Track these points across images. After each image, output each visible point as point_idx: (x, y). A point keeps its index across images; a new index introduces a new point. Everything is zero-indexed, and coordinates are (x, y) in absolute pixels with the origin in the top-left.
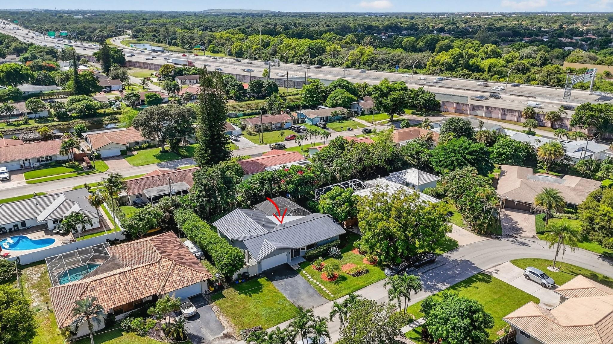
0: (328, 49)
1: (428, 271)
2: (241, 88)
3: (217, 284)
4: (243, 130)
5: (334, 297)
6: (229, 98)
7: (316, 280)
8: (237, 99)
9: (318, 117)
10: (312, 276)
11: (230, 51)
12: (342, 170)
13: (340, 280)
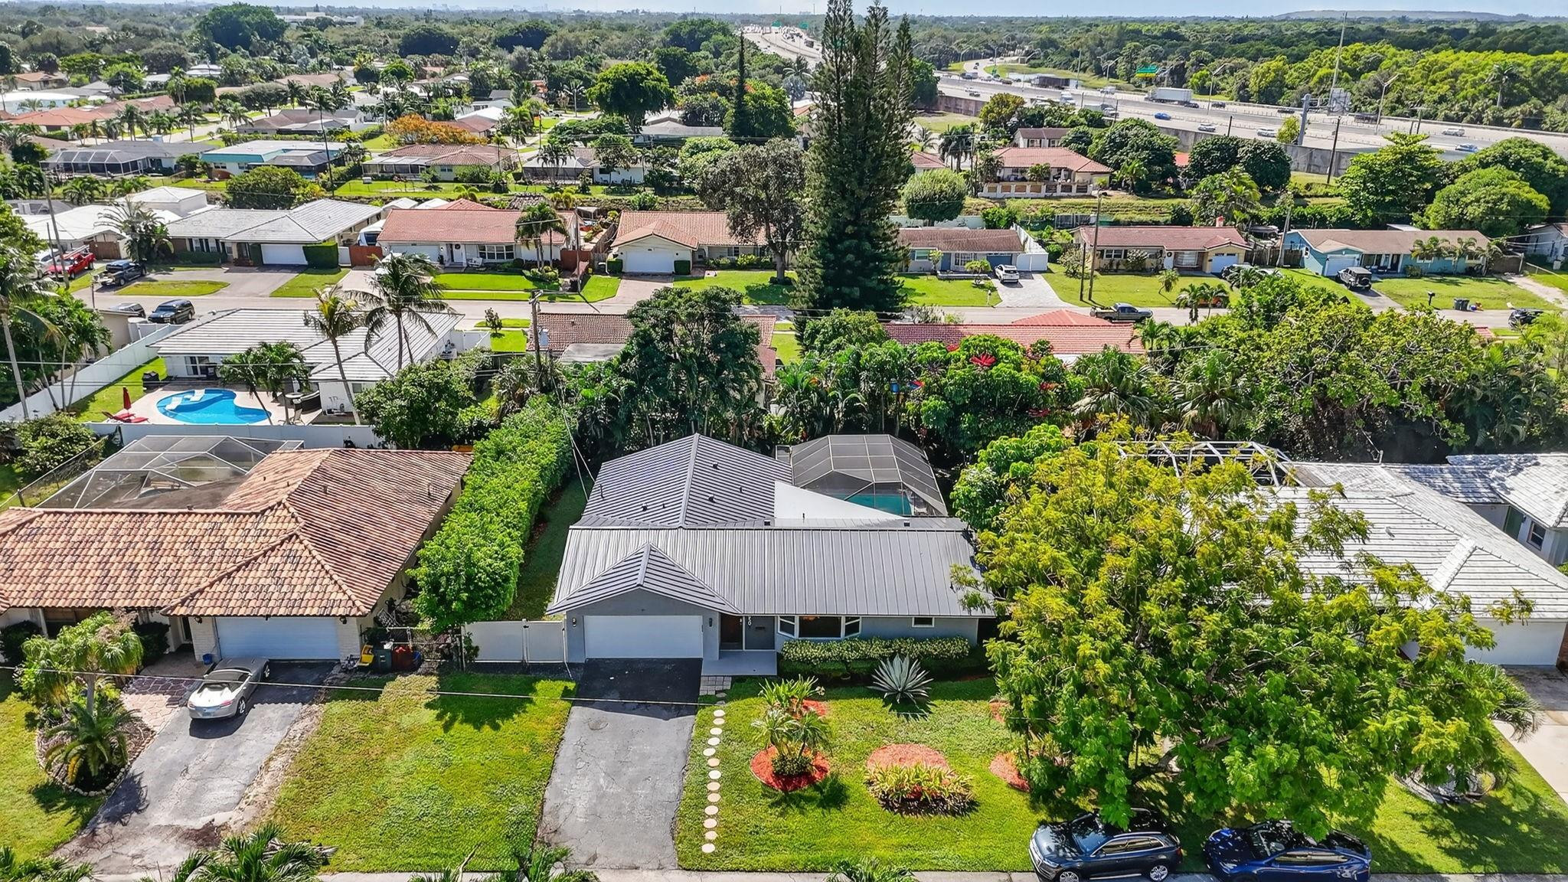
2: (1161, 157)
3: (387, 646)
4: (1054, 257)
5: (709, 858)
6: (1115, 187)
7: (724, 757)
8: (1141, 189)
9: (1348, 251)
10: (726, 741)
11: (1244, 86)
12: (1214, 397)
13: (810, 800)
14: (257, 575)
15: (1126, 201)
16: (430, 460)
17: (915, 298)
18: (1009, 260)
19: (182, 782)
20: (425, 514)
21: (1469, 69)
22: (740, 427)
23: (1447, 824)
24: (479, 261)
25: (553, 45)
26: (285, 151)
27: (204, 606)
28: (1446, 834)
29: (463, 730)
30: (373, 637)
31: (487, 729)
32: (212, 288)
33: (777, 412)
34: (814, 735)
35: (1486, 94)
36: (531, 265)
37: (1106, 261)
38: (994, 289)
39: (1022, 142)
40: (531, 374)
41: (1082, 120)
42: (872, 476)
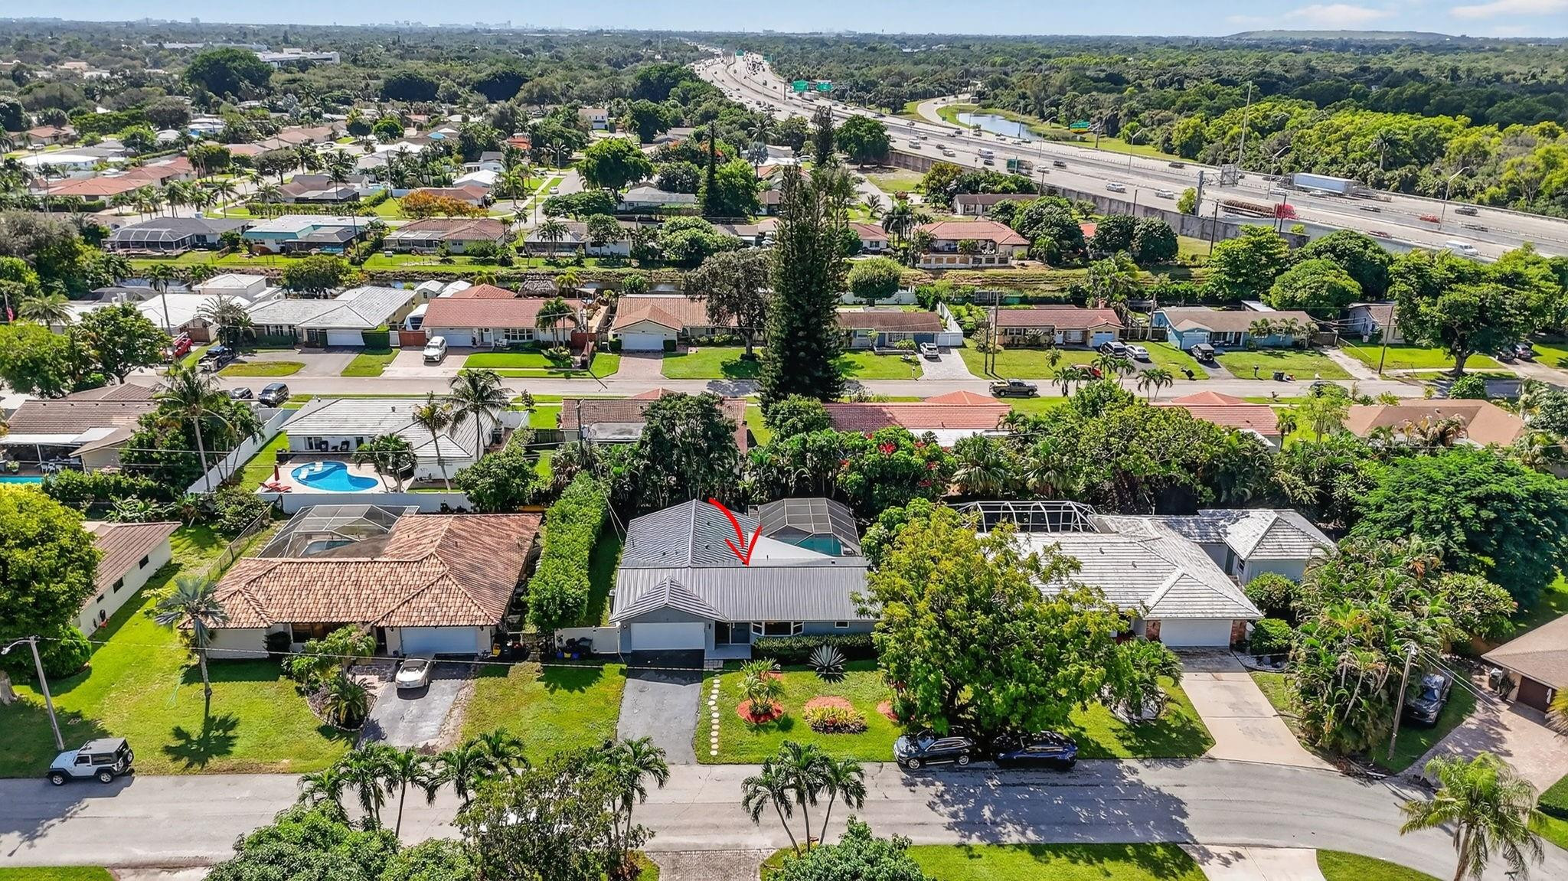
0: (1453, 144)
1: (1023, 784)
2: (1071, 233)
3: (509, 644)
4: (968, 333)
5: (714, 758)
6: (1032, 257)
7: (722, 707)
8: (1054, 260)
9: (1200, 330)
10: (721, 697)
11: (1168, 140)
12: (1048, 469)
13: (772, 727)
14: (426, 600)
15: (1039, 271)
16: (514, 521)
17: (856, 372)
18: (931, 339)
19: (402, 725)
20: (519, 558)
21: (1359, 132)
22: (723, 491)
23: (1131, 734)
24: (505, 342)
25: (529, 91)
26: (315, 227)
27: (396, 620)
28: (1129, 739)
29: (562, 693)
30: (499, 637)
31: (577, 692)
32: (292, 369)
33: (749, 479)
34: (775, 690)
35: (1371, 156)
36: (547, 345)
37: (1008, 338)
38: (918, 363)
39: (959, 208)
40: (576, 456)
41: (1013, 186)
42: (812, 528)
